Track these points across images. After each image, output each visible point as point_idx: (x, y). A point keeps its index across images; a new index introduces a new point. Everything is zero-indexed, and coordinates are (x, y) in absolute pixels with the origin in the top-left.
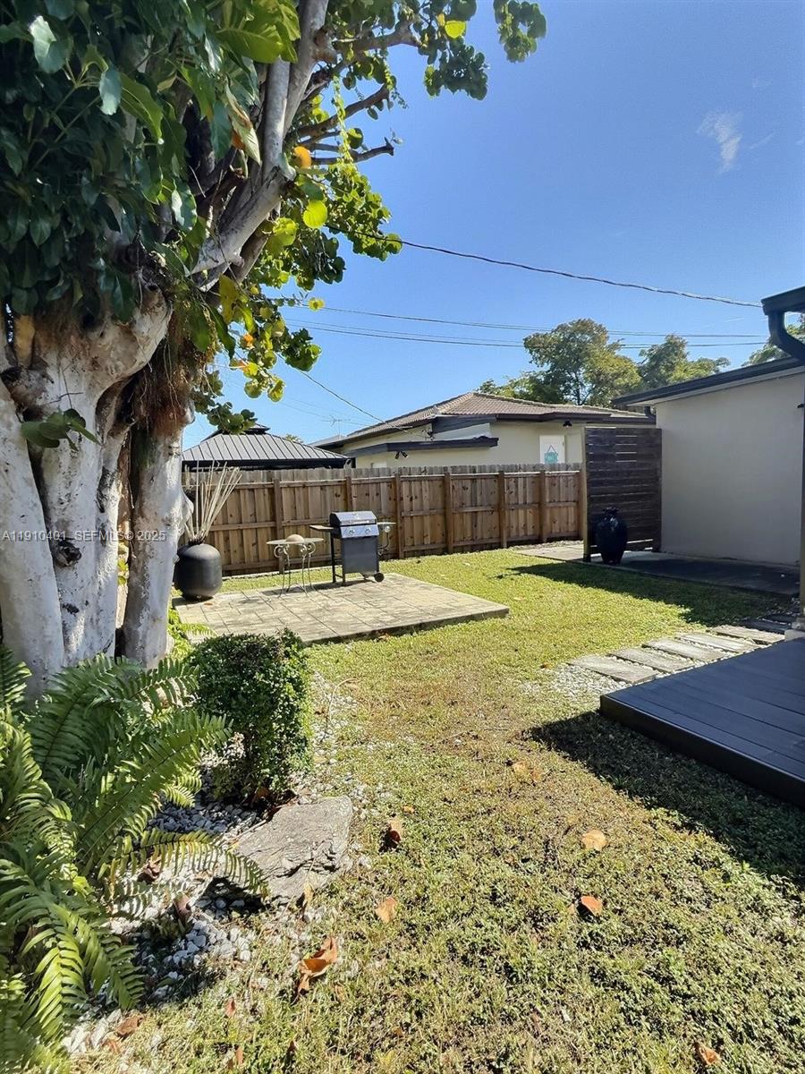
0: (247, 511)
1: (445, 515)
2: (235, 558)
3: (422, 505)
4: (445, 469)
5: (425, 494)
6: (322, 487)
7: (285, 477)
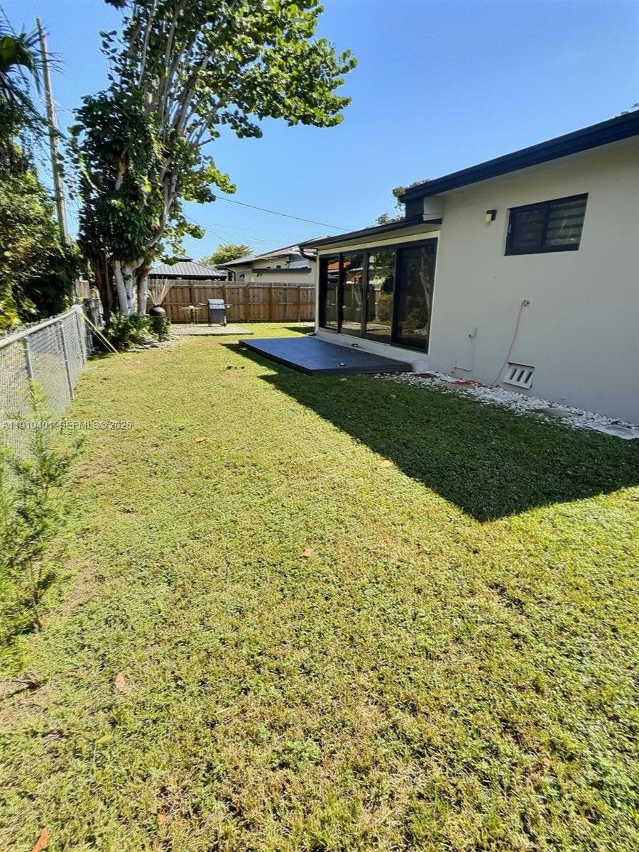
0: (180, 297)
1: (269, 305)
2: (175, 317)
3: (259, 299)
4: (271, 284)
5: (261, 295)
6: (213, 289)
7: (196, 284)
